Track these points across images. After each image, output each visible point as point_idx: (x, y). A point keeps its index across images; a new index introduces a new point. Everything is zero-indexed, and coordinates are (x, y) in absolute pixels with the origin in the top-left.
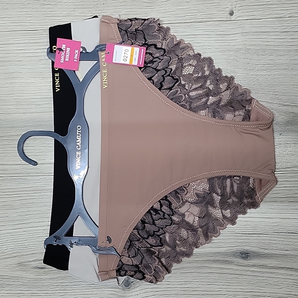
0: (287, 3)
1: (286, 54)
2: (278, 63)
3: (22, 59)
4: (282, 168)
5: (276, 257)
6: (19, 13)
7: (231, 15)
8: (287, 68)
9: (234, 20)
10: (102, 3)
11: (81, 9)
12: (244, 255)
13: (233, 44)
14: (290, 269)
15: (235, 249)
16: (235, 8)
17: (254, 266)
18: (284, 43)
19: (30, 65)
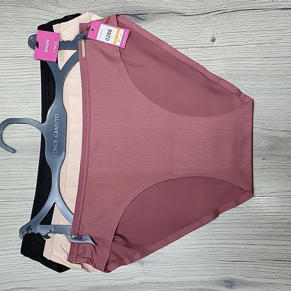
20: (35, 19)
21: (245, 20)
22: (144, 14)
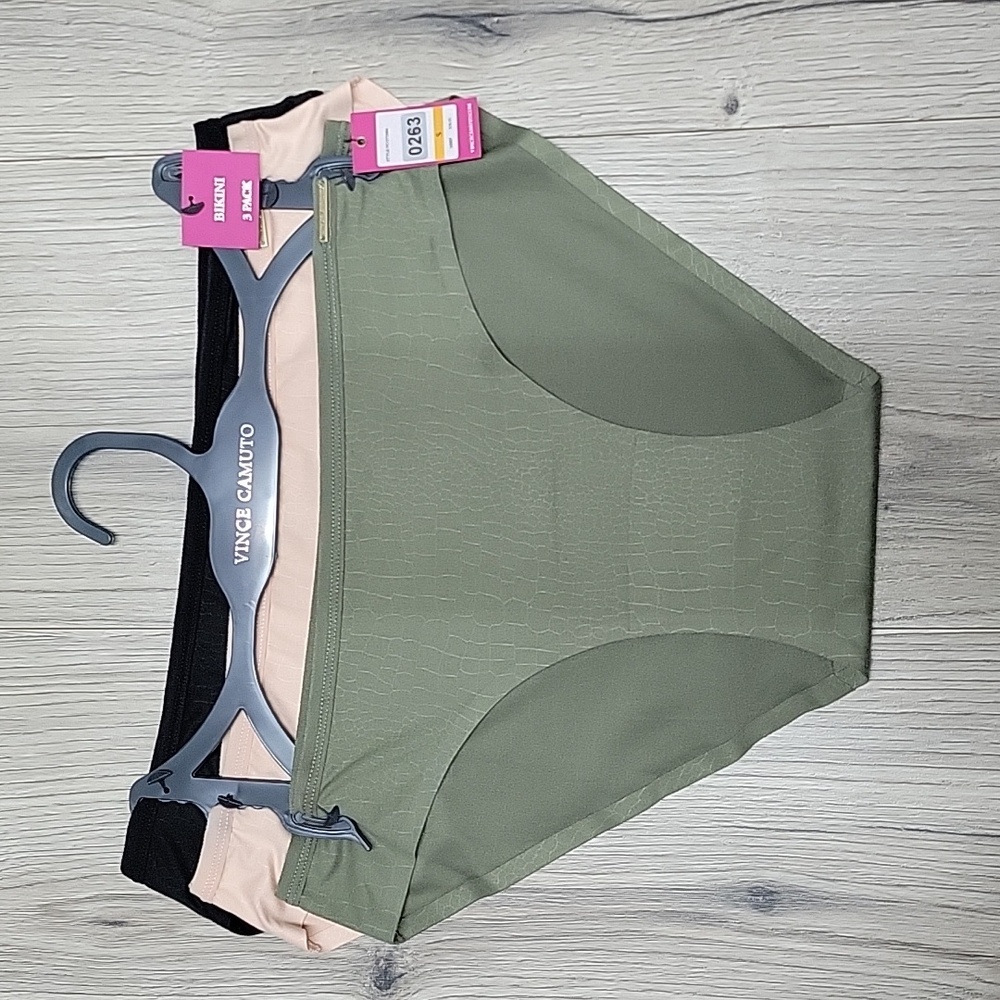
0: (916, 72)
1: (908, 243)
2: (883, 273)
3: (54, 250)
4: (889, 619)
5: (866, 906)
6: (47, 102)
7: (730, 113)
8: (913, 290)
9: (739, 127)
10: (312, 70)
11: (244, 90)
12: (761, 898)
13: (734, 207)
14: (911, 948)
15: (731, 878)
16: (744, 87)
17: (793, 933)
18: (903, 207)
19: (80, 272)
20: (142, 27)
21: (838, 39)
22: (502, 13)
